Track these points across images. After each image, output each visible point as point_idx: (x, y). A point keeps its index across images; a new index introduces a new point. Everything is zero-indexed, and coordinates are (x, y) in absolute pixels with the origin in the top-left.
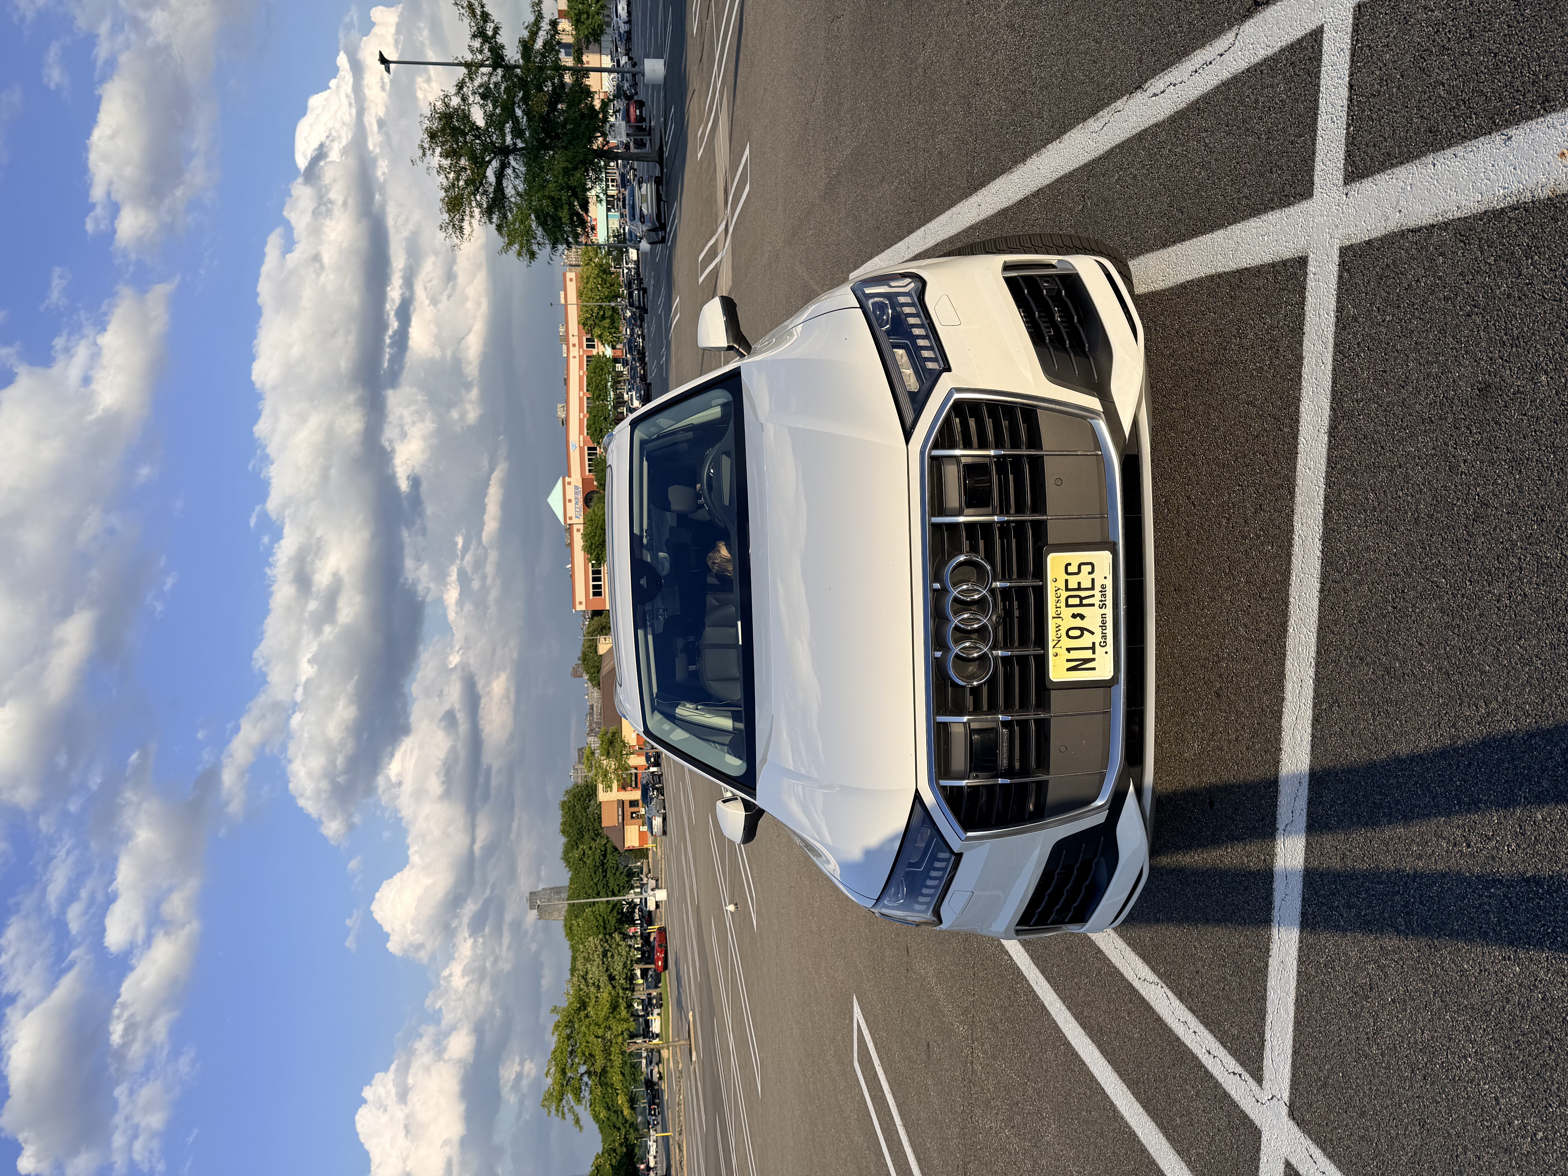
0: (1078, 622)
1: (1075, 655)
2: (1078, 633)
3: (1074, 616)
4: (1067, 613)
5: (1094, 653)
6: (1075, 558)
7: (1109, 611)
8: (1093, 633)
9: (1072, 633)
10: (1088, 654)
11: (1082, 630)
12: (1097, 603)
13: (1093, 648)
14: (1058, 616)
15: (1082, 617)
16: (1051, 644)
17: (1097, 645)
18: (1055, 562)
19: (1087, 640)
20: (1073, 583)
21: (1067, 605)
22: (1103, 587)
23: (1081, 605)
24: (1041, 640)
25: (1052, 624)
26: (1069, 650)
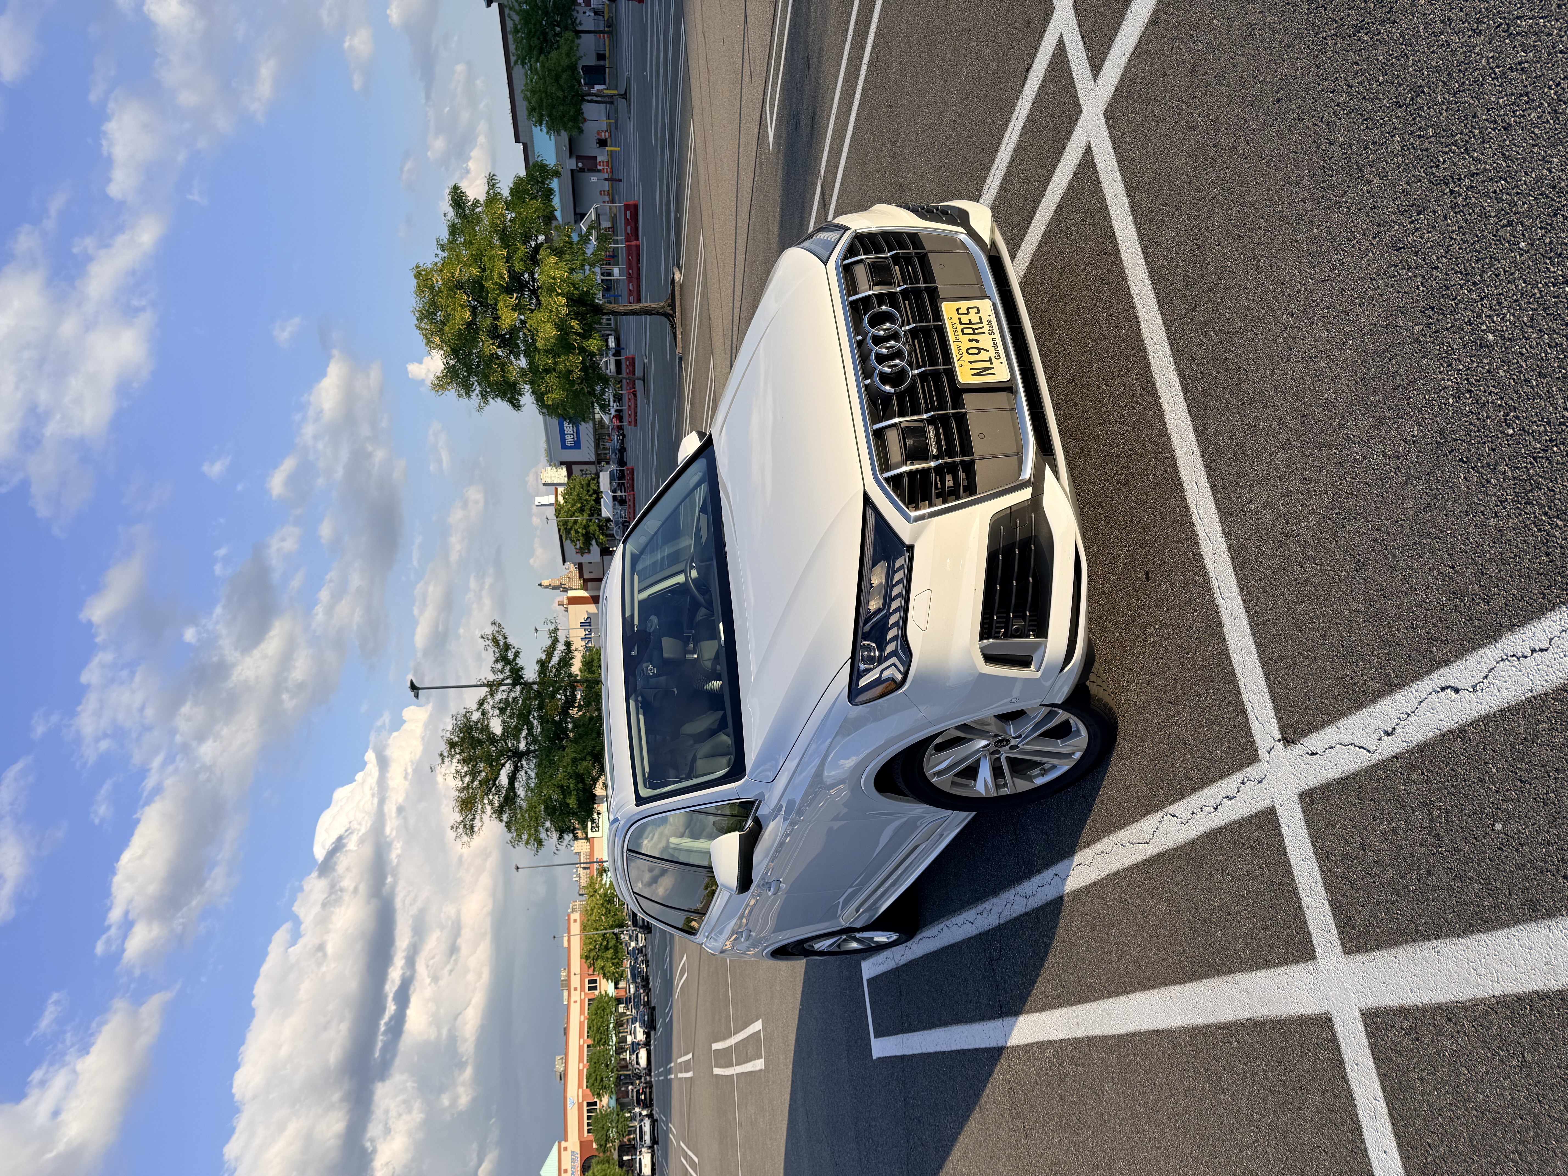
0: (974, 344)
1: (975, 365)
2: (976, 351)
3: (970, 340)
4: (964, 338)
5: (991, 363)
6: (964, 305)
7: (997, 336)
8: (987, 351)
9: (970, 351)
10: (988, 365)
11: (979, 349)
12: (987, 332)
13: (990, 360)
14: (958, 340)
15: (977, 341)
16: (956, 359)
17: (993, 359)
18: (948, 309)
19: (984, 356)
20: (965, 320)
21: (963, 334)
22: (989, 321)
23: (974, 333)
24: (947, 358)
25: (953, 347)
26: (971, 362)
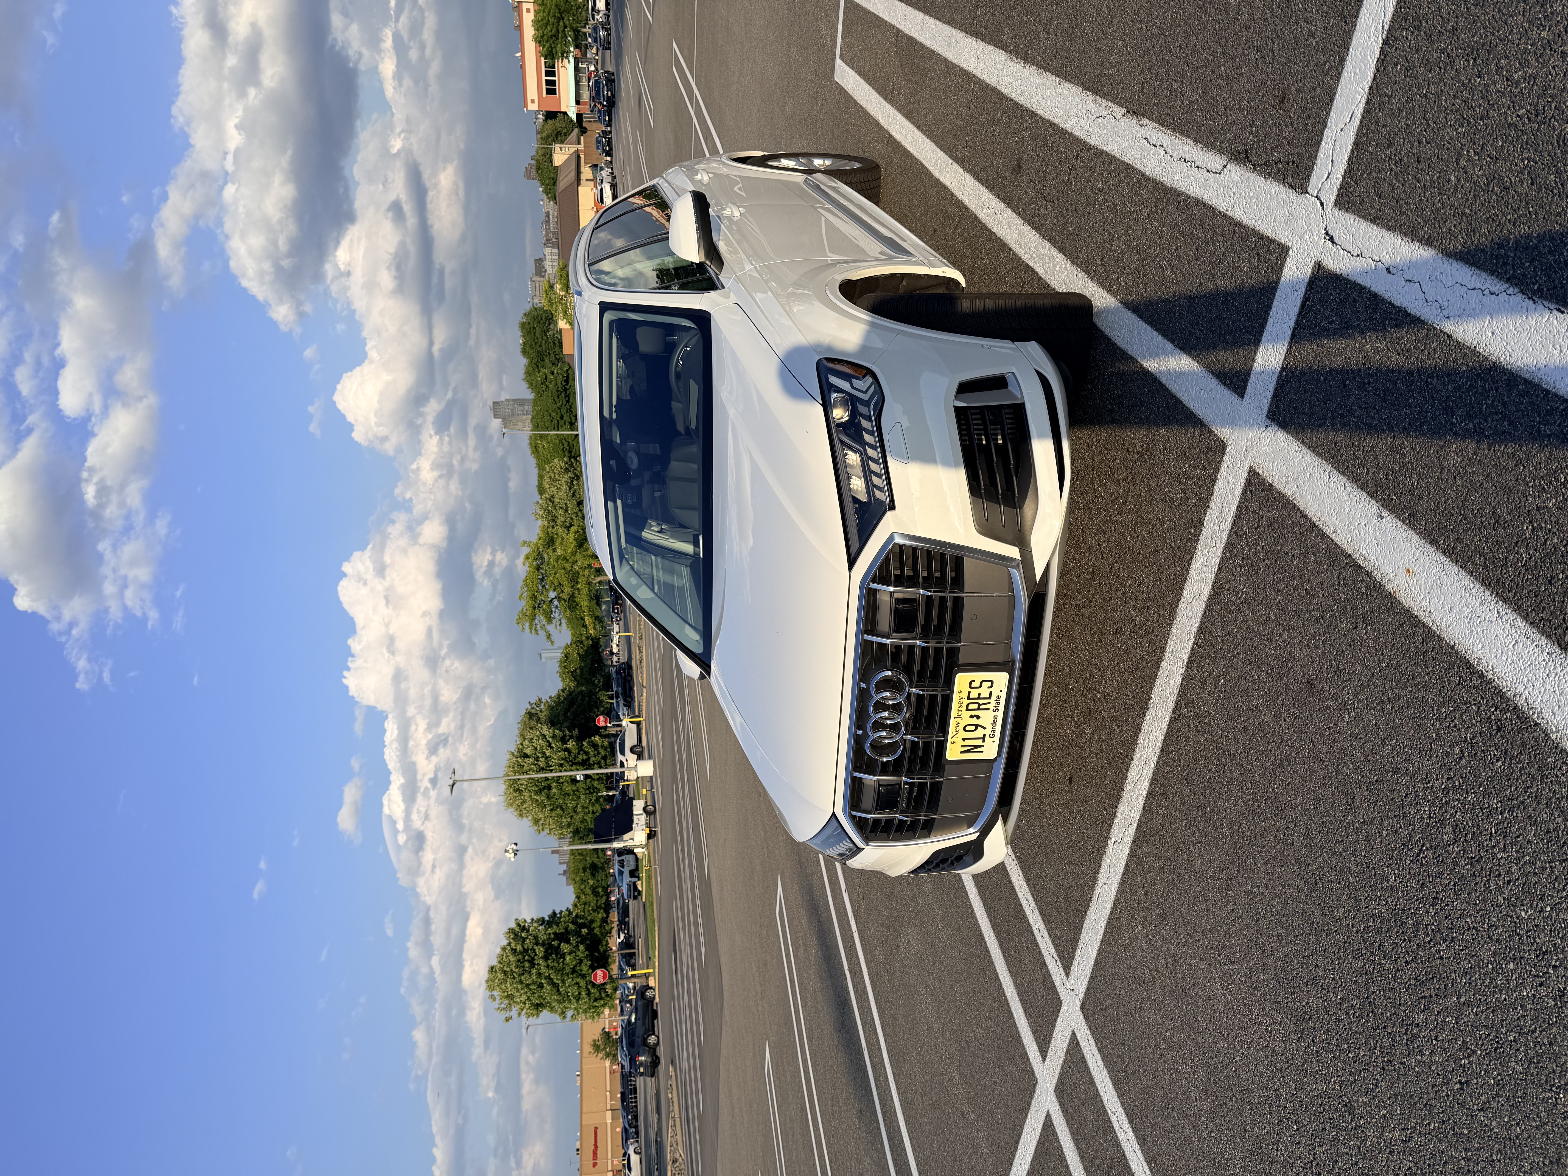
0: (975, 721)
1: (967, 742)
2: (973, 728)
3: (972, 717)
4: (966, 715)
5: (984, 741)
6: (978, 676)
7: (1000, 715)
8: (985, 728)
9: (968, 728)
10: (980, 742)
11: (977, 726)
12: (992, 708)
13: (984, 739)
14: (959, 717)
15: (978, 717)
16: (950, 735)
17: (987, 737)
18: (962, 680)
19: (980, 733)
20: (974, 693)
21: (967, 709)
22: (998, 697)
23: (979, 709)
24: (944, 728)
25: (953, 722)
26: (964, 739)
